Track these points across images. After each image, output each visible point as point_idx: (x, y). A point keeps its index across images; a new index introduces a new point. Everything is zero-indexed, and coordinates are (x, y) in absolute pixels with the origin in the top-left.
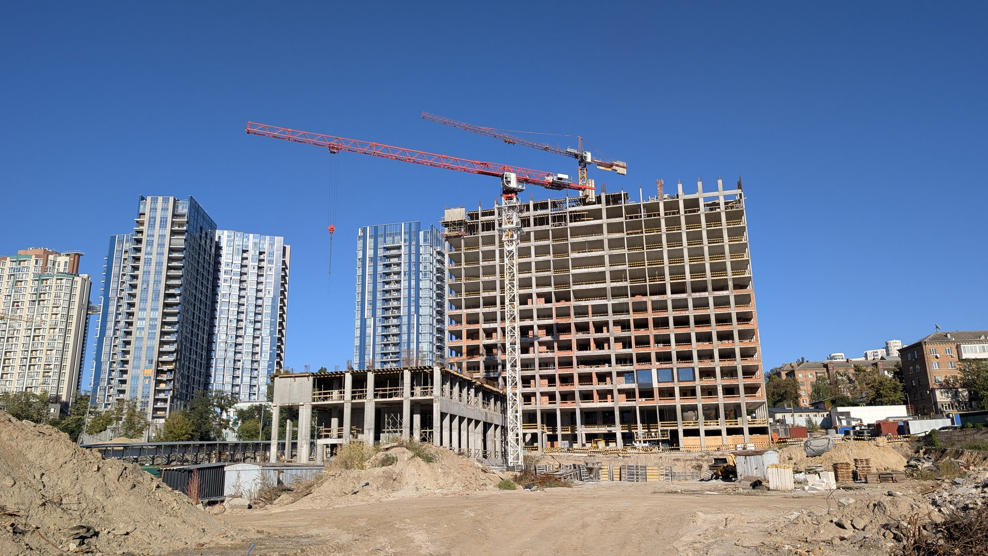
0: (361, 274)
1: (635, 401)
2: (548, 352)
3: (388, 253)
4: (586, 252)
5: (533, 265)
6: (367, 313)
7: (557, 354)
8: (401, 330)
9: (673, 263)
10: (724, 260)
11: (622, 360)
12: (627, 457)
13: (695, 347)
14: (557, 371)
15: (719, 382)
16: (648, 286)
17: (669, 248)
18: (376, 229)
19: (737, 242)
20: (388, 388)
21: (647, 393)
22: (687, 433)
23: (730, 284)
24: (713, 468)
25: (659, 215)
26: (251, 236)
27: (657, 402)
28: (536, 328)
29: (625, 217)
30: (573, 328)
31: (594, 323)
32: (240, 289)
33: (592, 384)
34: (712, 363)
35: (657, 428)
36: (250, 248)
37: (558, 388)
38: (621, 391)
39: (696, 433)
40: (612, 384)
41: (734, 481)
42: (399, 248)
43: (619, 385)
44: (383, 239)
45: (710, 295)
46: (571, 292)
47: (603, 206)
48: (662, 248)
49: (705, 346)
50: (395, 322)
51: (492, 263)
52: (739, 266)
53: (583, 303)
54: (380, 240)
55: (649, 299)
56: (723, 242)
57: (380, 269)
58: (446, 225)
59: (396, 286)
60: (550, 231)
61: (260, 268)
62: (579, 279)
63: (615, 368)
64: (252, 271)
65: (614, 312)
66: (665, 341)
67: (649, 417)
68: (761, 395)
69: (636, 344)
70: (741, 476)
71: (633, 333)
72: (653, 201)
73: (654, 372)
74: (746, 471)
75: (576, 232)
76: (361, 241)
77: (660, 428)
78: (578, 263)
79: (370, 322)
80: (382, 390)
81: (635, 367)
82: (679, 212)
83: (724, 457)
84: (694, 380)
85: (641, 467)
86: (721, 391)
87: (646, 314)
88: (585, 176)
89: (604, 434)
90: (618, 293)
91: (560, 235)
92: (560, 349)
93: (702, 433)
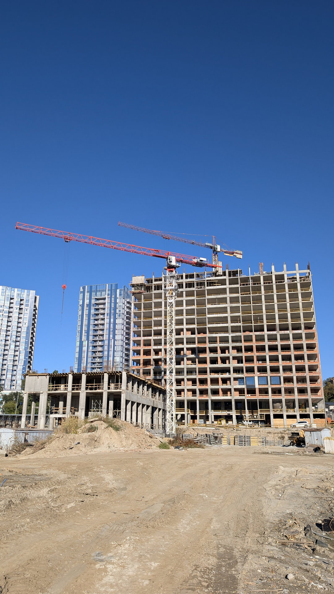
0: (81, 314)
1: (244, 396)
2: (192, 364)
3: (98, 302)
4: (216, 304)
5: (185, 311)
6: (84, 338)
7: (198, 366)
8: (103, 349)
9: (268, 313)
10: (299, 312)
11: (237, 370)
12: (239, 430)
13: (281, 364)
14: (197, 377)
15: (296, 386)
16: (253, 326)
17: (266, 304)
18: (91, 287)
19: (307, 301)
20: (94, 384)
21: (252, 391)
22: (276, 416)
23: (303, 326)
24: (290, 438)
25: (260, 284)
26: (16, 289)
27: (258, 397)
28: (185, 349)
29: (240, 284)
30: (208, 350)
31: (220, 347)
32: (8, 321)
33: (219, 385)
34: (291, 374)
35: (258, 413)
36: (15, 297)
37: (198, 387)
38: (236, 390)
39: (281, 416)
40: (231, 385)
41: (303, 447)
42: (104, 299)
43: (235, 386)
44: (95, 293)
45: (290, 333)
46: (207, 328)
47: (227, 277)
48: (262, 303)
49: (287, 363)
50: (100, 343)
51: (159, 309)
52: (308, 316)
53: (214, 335)
54: (93, 294)
55: (254, 334)
56: (298, 301)
57: (93, 311)
58: (133, 286)
59: (102, 322)
60: (195, 292)
61: (20, 309)
62: (212, 321)
63: (233, 375)
64: (15, 311)
65: (233, 341)
66: (263, 359)
67: (253, 405)
68: (321, 394)
69: (246, 361)
70: (308, 444)
71: (244, 354)
72: (257, 275)
73: (256, 379)
74: (311, 441)
75: (210, 292)
76: (82, 294)
77: (259, 413)
78: (211, 311)
79: (85, 343)
80: (90, 385)
81: (245, 375)
82: (272, 282)
83: (298, 432)
84: (280, 384)
85: (247, 436)
86: (297, 391)
87: (252, 343)
88: (216, 259)
89: (225, 416)
90: (235, 329)
91: (201, 294)
92: (199, 363)
93: (285, 417)
